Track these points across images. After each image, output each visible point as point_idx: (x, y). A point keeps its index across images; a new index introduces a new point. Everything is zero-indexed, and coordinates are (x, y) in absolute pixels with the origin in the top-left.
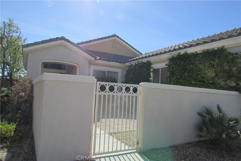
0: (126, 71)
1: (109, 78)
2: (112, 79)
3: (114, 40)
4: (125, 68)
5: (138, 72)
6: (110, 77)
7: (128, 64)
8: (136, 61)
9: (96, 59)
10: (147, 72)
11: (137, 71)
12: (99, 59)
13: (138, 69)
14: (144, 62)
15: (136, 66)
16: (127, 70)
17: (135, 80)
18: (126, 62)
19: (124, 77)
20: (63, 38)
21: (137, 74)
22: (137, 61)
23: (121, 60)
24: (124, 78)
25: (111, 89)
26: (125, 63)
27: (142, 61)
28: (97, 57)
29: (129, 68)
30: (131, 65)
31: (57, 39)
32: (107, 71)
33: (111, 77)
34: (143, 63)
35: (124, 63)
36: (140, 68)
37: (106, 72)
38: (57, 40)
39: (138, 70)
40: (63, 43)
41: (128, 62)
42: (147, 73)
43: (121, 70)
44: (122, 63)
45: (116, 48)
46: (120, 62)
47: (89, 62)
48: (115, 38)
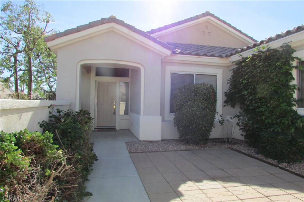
0: (232, 71)
1: (199, 86)
2: (206, 87)
3: (207, 22)
4: (229, 66)
5: (261, 71)
6: (201, 85)
7: (236, 58)
8: (255, 49)
9: (174, 53)
10: (284, 68)
11: (259, 68)
12: (180, 53)
13: (261, 64)
14: (274, 49)
15: (256, 59)
16: (233, 69)
17: (253, 87)
18: (232, 54)
19: (228, 83)
20: (112, 20)
21: (259, 75)
22: (257, 47)
23: (221, 53)
24: (229, 85)
25: (204, 107)
26: (229, 56)
27: (268, 47)
28: (176, 49)
29: (237, 66)
30: (243, 58)
31: (103, 21)
32: (196, 74)
33: (204, 84)
34: (272, 51)
35: (227, 56)
36: (265, 63)
37: (193, 75)
38: (103, 23)
39: (261, 67)
40: (112, 27)
41: (237, 55)
42: (284, 71)
43: (222, 70)
44: (223, 57)
45: (210, 35)
46: (220, 56)
47: (162, 59)
48: (209, 19)
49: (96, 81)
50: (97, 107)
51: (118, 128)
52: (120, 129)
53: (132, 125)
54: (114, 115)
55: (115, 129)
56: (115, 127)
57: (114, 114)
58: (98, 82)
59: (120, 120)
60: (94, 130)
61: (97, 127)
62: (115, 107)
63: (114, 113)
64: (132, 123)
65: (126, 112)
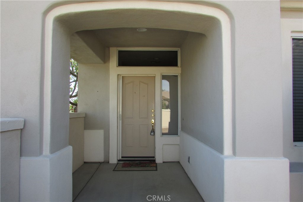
49: (118, 75)
50: (121, 121)
51: (159, 160)
52: (164, 162)
53: (189, 162)
54: (152, 137)
55: (155, 161)
56: (154, 157)
57: (152, 134)
58: (123, 77)
59: (164, 145)
60: (118, 163)
61: (122, 157)
62: (153, 121)
63: (152, 131)
64: (189, 158)
65: (173, 130)
